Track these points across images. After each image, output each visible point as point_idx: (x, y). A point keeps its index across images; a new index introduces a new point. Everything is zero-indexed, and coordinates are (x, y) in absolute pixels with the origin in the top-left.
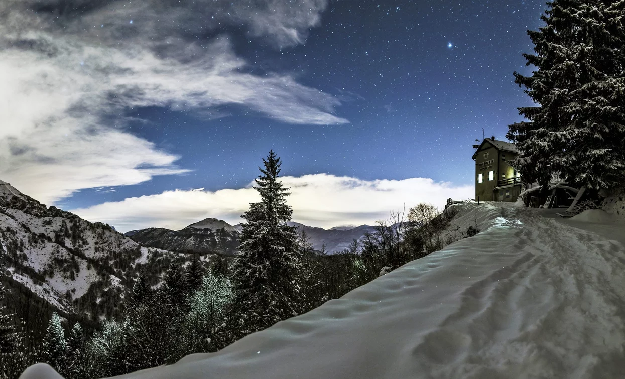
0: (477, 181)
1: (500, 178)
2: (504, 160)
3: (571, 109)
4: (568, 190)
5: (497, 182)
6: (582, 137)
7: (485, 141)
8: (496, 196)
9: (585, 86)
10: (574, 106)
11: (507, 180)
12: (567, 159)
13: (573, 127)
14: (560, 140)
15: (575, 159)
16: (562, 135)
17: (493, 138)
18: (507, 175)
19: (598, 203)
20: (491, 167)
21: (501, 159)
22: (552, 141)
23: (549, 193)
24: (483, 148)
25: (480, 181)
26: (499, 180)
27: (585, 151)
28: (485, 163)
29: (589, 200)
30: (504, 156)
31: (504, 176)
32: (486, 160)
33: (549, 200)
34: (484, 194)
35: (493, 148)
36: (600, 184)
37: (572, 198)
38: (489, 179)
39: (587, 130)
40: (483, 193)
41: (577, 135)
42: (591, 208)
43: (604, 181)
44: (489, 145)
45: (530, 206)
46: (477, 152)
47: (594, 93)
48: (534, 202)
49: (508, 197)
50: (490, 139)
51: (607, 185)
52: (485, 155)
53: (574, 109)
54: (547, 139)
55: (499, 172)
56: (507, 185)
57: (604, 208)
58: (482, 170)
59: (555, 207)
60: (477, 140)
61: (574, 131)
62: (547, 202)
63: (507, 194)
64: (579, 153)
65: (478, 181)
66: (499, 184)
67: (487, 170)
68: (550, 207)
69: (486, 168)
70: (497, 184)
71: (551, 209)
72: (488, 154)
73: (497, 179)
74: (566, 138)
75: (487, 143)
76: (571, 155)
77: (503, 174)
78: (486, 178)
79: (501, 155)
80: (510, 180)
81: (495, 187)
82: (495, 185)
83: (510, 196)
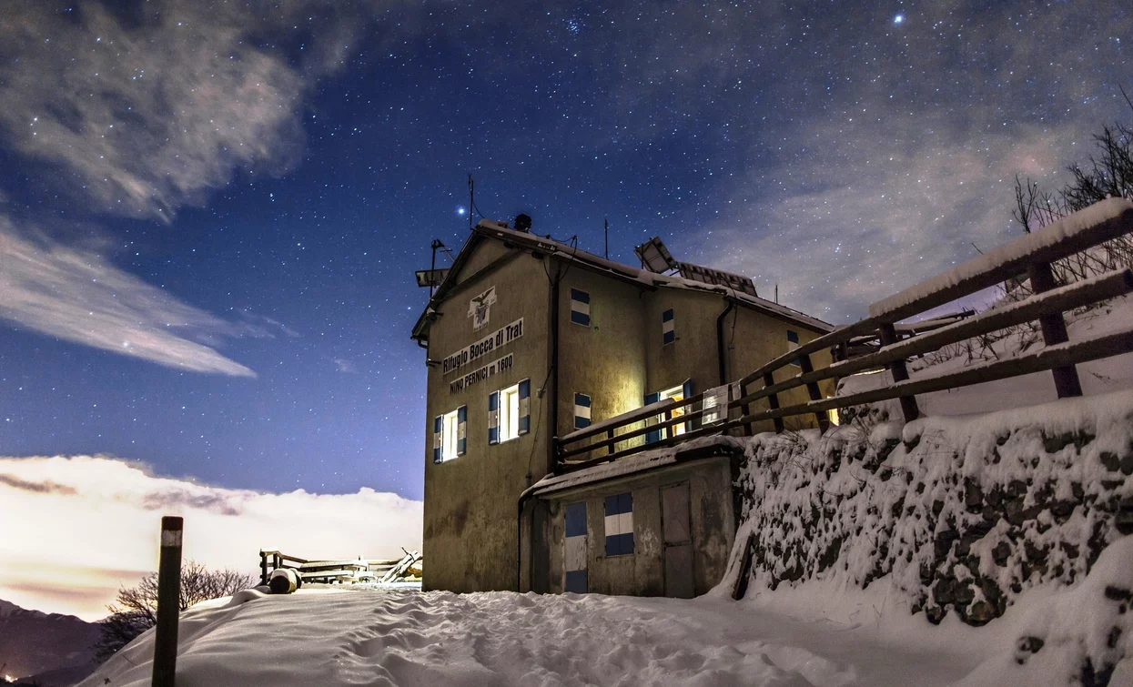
0: (433, 453)
1: (565, 422)
2: (583, 319)
5: (542, 442)
7: (481, 236)
8: (536, 540)
11: (610, 428)
18: (604, 400)
20: (506, 365)
21: (564, 316)
24: (465, 276)
25: (449, 452)
26: (559, 438)
28: (475, 351)
30: (578, 296)
31: (585, 412)
32: (478, 334)
34: (469, 528)
38: (494, 434)
40: (461, 517)
46: (435, 303)
49: (621, 545)
55: (557, 391)
58: (456, 387)
63: (618, 524)
65: (437, 453)
66: (559, 455)
67: (483, 383)
69: (480, 376)
70: (542, 459)
72: (491, 298)
73: (543, 429)
75: (486, 247)
77: (584, 401)
78: (479, 432)
79: (565, 294)
80: (620, 431)
81: (531, 479)
82: (535, 470)
83: (649, 543)
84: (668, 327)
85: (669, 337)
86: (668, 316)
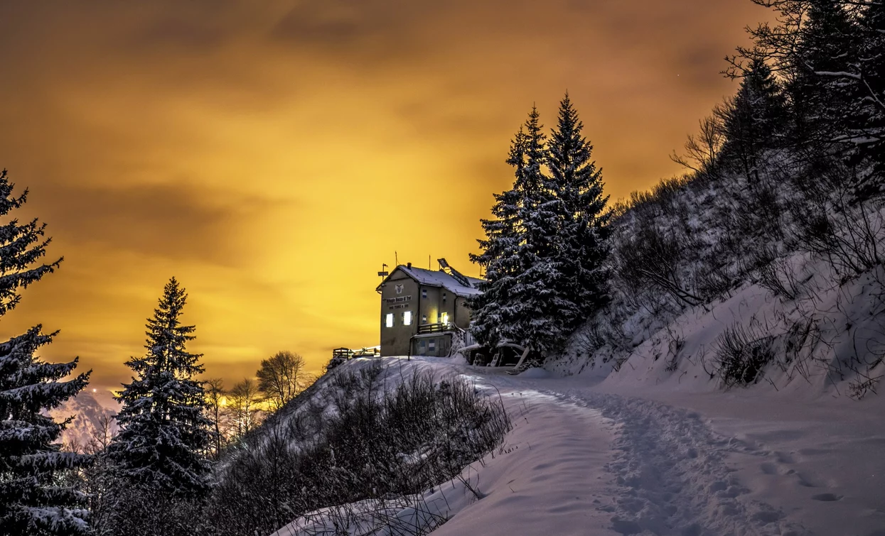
0: (383, 324)
1: (421, 322)
2: (425, 297)
3: (517, 289)
4: (514, 348)
5: (416, 327)
6: (526, 311)
7: (398, 269)
8: (414, 347)
9: (528, 271)
10: (519, 288)
11: (431, 326)
12: (515, 328)
13: (519, 302)
14: (509, 314)
15: (520, 327)
16: (510, 310)
17: (409, 264)
18: (429, 317)
19: (541, 362)
20: (406, 306)
21: (421, 296)
22: (503, 314)
23: (496, 350)
24: (393, 278)
25: (389, 324)
26: (419, 325)
27: (529, 321)
28: (397, 300)
29: (533, 359)
30: (425, 291)
31: (425, 319)
32: (398, 296)
33: (495, 359)
34: (395, 344)
35: (411, 280)
36: (540, 347)
37: (519, 356)
38: (403, 322)
39: (530, 306)
40: (393, 341)
41: (522, 310)
42: (534, 366)
43: (544, 345)
44: (405, 276)
45: (474, 364)
46: (385, 282)
47: (535, 277)
48: (480, 360)
49: (432, 349)
50: (404, 266)
51: (546, 347)
52: (397, 287)
53: (519, 290)
54: (499, 312)
55: (419, 314)
56: (431, 332)
57: (544, 366)
58: (392, 308)
59: (503, 365)
60: (384, 265)
61: (520, 306)
62: (494, 361)
63: (432, 345)
64: (524, 322)
65: (385, 324)
66: (419, 330)
67: (400, 309)
68: (497, 365)
69: (399, 307)
70: (415, 330)
71: (499, 368)
72: (402, 287)
73: (416, 324)
74: (513, 312)
75: (399, 272)
76: (517, 324)
77: (425, 316)
78: (398, 320)
79: (421, 291)
80: (433, 327)
81: (413, 334)
82: (414, 332)
83: (437, 349)
84: (444, 298)
85: (444, 300)
86: (445, 295)
